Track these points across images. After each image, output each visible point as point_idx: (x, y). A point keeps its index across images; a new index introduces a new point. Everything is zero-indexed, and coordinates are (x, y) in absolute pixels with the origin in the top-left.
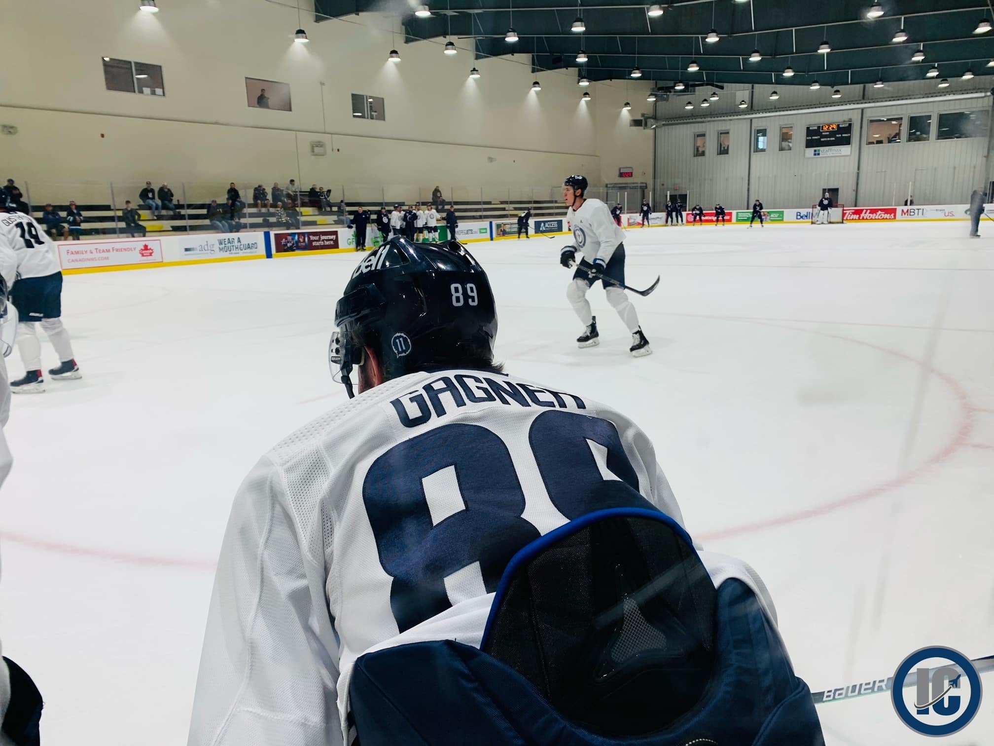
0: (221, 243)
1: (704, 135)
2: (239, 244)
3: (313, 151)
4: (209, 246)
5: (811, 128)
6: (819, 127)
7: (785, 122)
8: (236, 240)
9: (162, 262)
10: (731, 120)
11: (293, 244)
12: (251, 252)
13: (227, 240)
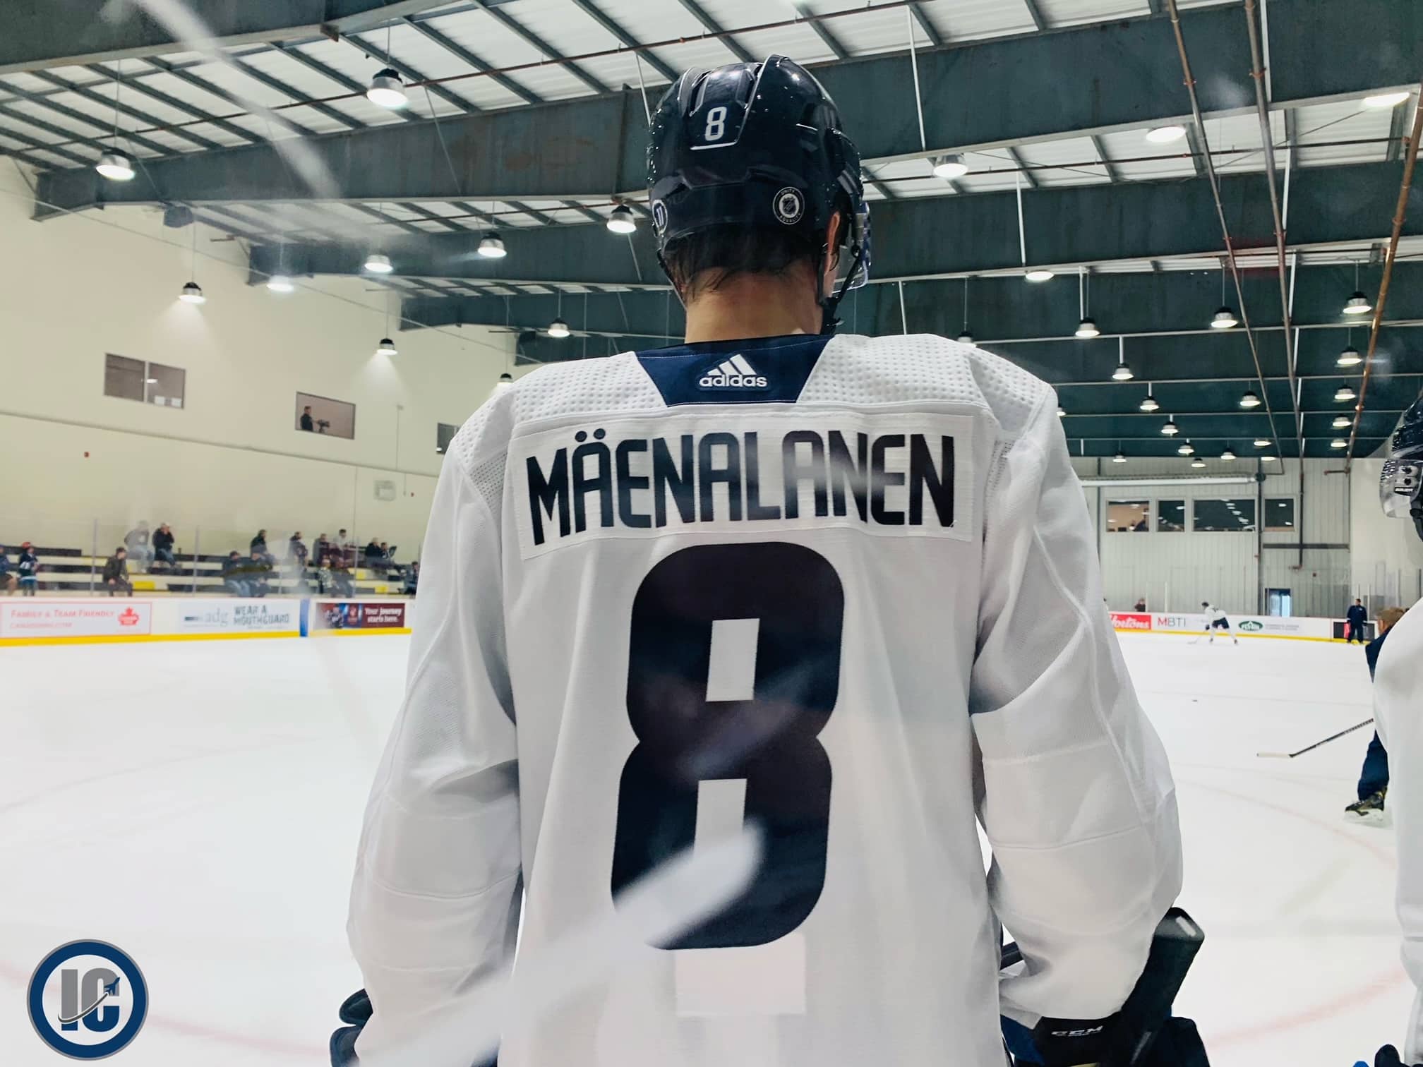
0: (238, 612)
2: (264, 615)
3: (377, 493)
4: (220, 615)
8: (260, 609)
9: (149, 634)
11: (340, 619)
12: (279, 628)
13: (247, 609)
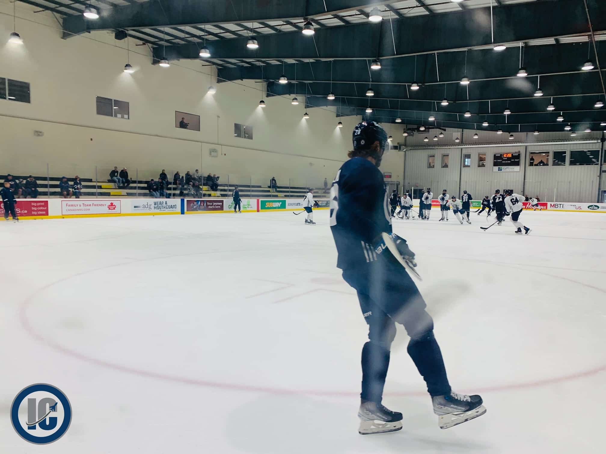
1: (434, 156)
2: (166, 205)
3: (210, 154)
4: (148, 205)
5: (496, 155)
6: (501, 155)
7: (481, 151)
8: (164, 203)
9: (120, 213)
10: (450, 148)
11: (197, 207)
12: (173, 210)
13: (159, 203)
